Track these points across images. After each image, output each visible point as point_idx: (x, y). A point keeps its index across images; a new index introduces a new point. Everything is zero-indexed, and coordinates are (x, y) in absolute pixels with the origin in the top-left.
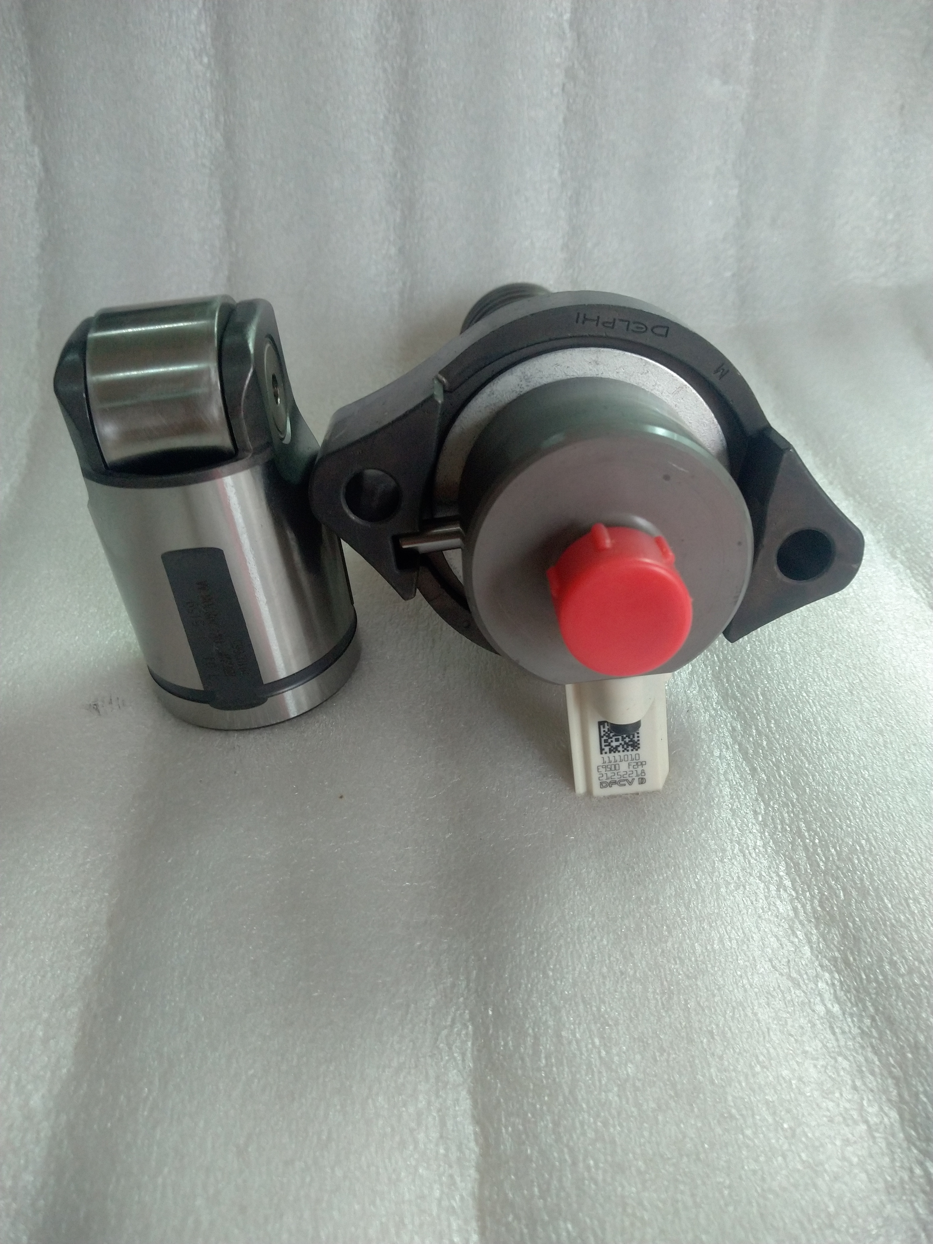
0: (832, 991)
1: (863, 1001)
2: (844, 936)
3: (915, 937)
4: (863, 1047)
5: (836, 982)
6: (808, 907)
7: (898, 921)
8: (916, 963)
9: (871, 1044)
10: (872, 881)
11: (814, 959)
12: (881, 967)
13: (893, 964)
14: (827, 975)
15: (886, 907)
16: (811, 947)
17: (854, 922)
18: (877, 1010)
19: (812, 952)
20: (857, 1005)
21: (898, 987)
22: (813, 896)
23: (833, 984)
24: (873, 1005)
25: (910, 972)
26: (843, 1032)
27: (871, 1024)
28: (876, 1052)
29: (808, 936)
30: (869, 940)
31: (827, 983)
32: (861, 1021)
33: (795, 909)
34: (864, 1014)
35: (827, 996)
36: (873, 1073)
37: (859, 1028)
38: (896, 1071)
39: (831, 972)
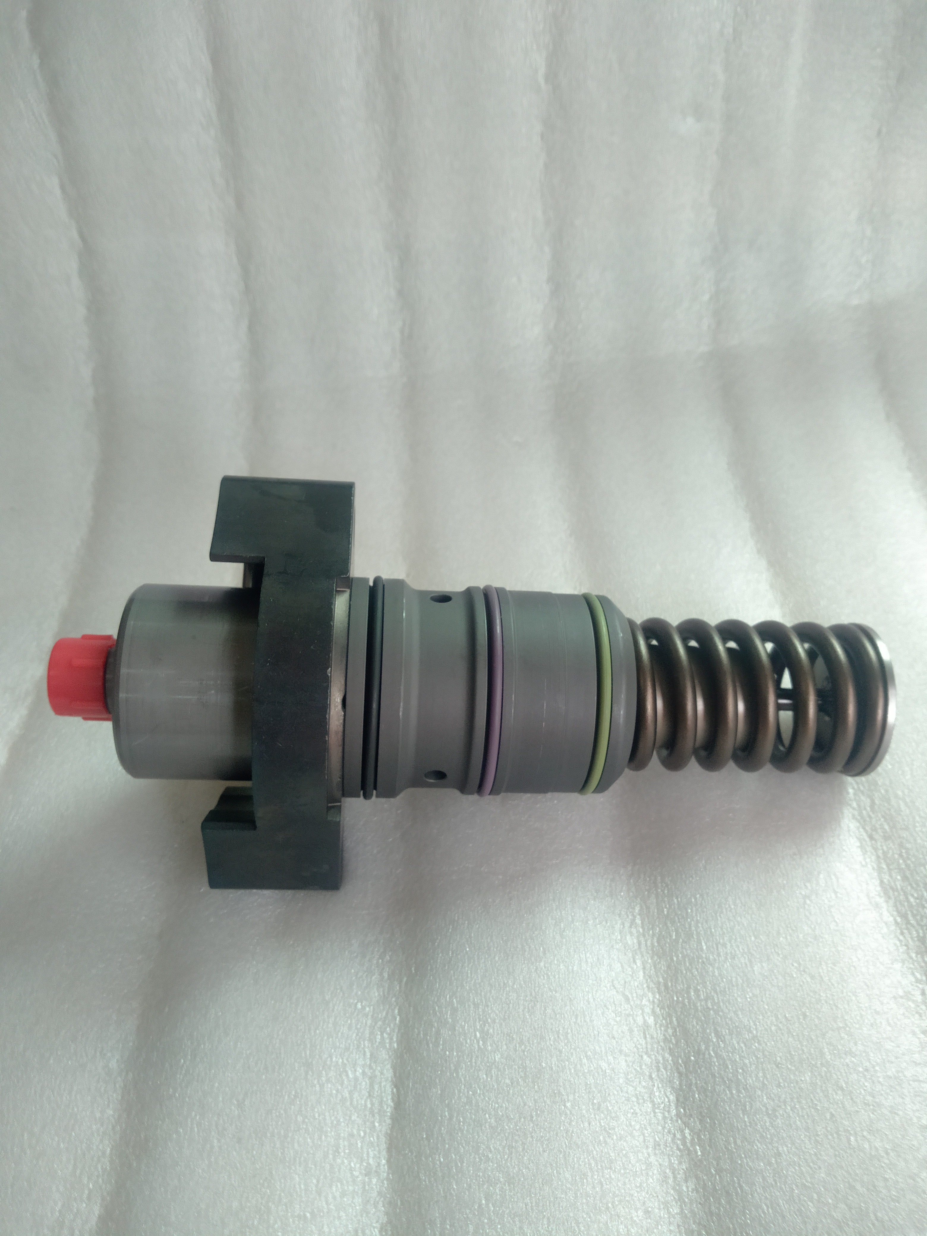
0: (651, 1007)
1: (670, 1016)
2: (669, 967)
3: (716, 974)
4: (663, 1049)
5: (656, 1000)
6: (649, 943)
7: (708, 959)
8: (712, 993)
9: (670, 1049)
10: (697, 927)
11: (645, 981)
12: (688, 993)
13: (697, 991)
14: (650, 994)
15: (702, 949)
16: (644, 973)
17: (677, 957)
18: (678, 1023)
19: (644, 977)
20: (666, 1019)
21: (696, 1010)
22: (654, 935)
23: (654, 1002)
24: (677, 1020)
25: (706, 1000)
26: (652, 1038)
27: (673, 1034)
28: (671, 1053)
29: (644, 963)
30: (685, 972)
31: (649, 1000)
32: (666, 1031)
33: (639, 943)
34: (669, 1026)
35: (648, 1010)
36: (665, 1069)
37: (664, 1035)
38: (683, 1069)
39: (653, 994)
